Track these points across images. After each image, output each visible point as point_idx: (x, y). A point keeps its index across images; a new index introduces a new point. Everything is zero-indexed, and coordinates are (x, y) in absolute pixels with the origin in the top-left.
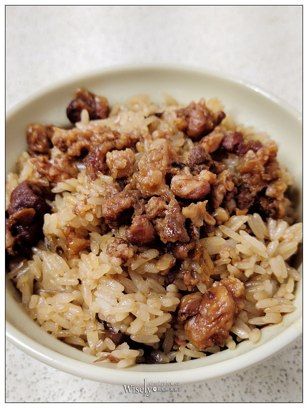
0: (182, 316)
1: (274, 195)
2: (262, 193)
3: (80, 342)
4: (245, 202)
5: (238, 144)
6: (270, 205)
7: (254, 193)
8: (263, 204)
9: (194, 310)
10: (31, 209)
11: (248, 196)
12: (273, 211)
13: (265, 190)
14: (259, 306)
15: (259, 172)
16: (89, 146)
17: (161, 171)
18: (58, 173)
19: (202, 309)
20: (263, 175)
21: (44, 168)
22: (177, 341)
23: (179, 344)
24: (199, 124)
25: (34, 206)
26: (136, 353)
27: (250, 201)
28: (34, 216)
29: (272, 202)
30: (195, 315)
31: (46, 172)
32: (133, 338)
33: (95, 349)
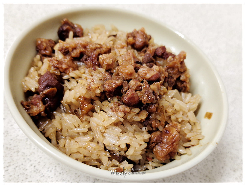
0: (152, 144)
1: (184, 79)
2: (178, 79)
3: (96, 163)
4: (171, 83)
5: (164, 53)
6: (182, 85)
7: (175, 79)
8: (179, 84)
9: (159, 140)
10: (55, 88)
11: (173, 80)
12: (184, 88)
13: (180, 77)
14: (188, 136)
15: (178, 68)
16: (85, 52)
17: (133, 65)
18: (68, 67)
19: (163, 139)
20: (180, 69)
21: (57, 64)
22: (147, 159)
23: (149, 160)
24: (142, 41)
25: (56, 86)
26: (131, 166)
27: (173, 83)
28: (56, 92)
29: (183, 83)
30: (159, 143)
31: (60, 66)
32: (129, 158)
33: (107, 166)
